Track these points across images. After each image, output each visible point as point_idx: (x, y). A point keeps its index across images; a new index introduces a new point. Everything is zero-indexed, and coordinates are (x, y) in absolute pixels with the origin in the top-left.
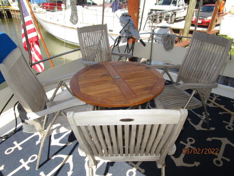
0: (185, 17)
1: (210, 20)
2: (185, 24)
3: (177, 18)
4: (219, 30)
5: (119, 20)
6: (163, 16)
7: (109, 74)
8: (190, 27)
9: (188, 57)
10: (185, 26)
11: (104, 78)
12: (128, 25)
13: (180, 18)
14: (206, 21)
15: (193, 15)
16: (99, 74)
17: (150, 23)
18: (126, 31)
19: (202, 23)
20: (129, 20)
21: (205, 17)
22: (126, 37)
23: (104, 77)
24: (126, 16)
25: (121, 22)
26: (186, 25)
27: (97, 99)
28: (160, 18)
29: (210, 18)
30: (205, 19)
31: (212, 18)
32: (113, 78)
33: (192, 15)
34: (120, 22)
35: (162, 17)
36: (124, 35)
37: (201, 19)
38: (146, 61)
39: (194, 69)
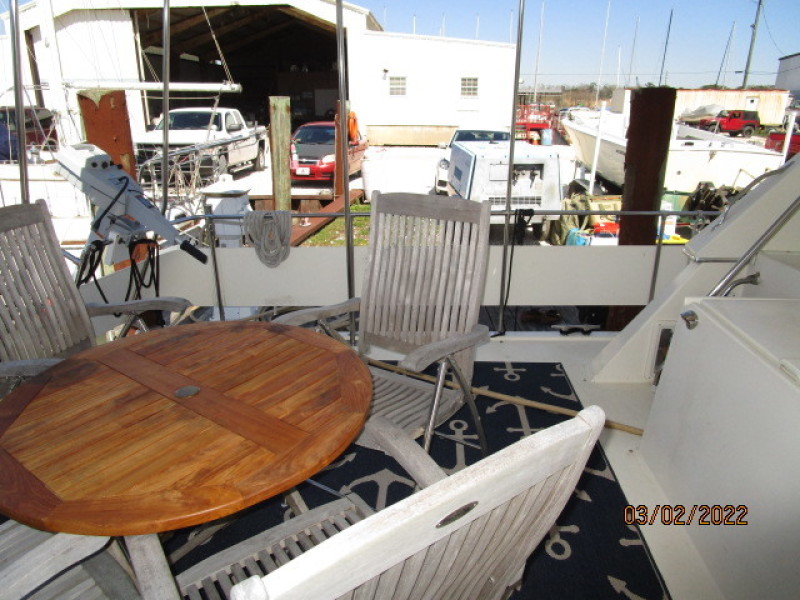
0: (254, 161)
1: (333, 163)
2: (273, 180)
3: (234, 166)
4: (361, 187)
5: (80, 184)
6: (193, 164)
7: (146, 390)
8: (289, 190)
9: (376, 268)
10: (276, 187)
11: (135, 410)
12: (122, 198)
13: (243, 164)
14: (323, 166)
15: (291, 154)
16: (103, 400)
17: (154, 190)
18: (118, 221)
19: (312, 174)
20: (120, 180)
21: (316, 158)
22: (121, 241)
23: (132, 407)
24: (105, 165)
25: (87, 189)
26: (276, 182)
27: (165, 500)
28: (183, 169)
29: (330, 159)
30: (318, 161)
31: (338, 158)
32: (173, 397)
33: (288, 154)
34: (84, 190)
35: (191, 166)
36: (113, 236)
37: (307, 163)
38: (192, 317)
39: (408, 301)
